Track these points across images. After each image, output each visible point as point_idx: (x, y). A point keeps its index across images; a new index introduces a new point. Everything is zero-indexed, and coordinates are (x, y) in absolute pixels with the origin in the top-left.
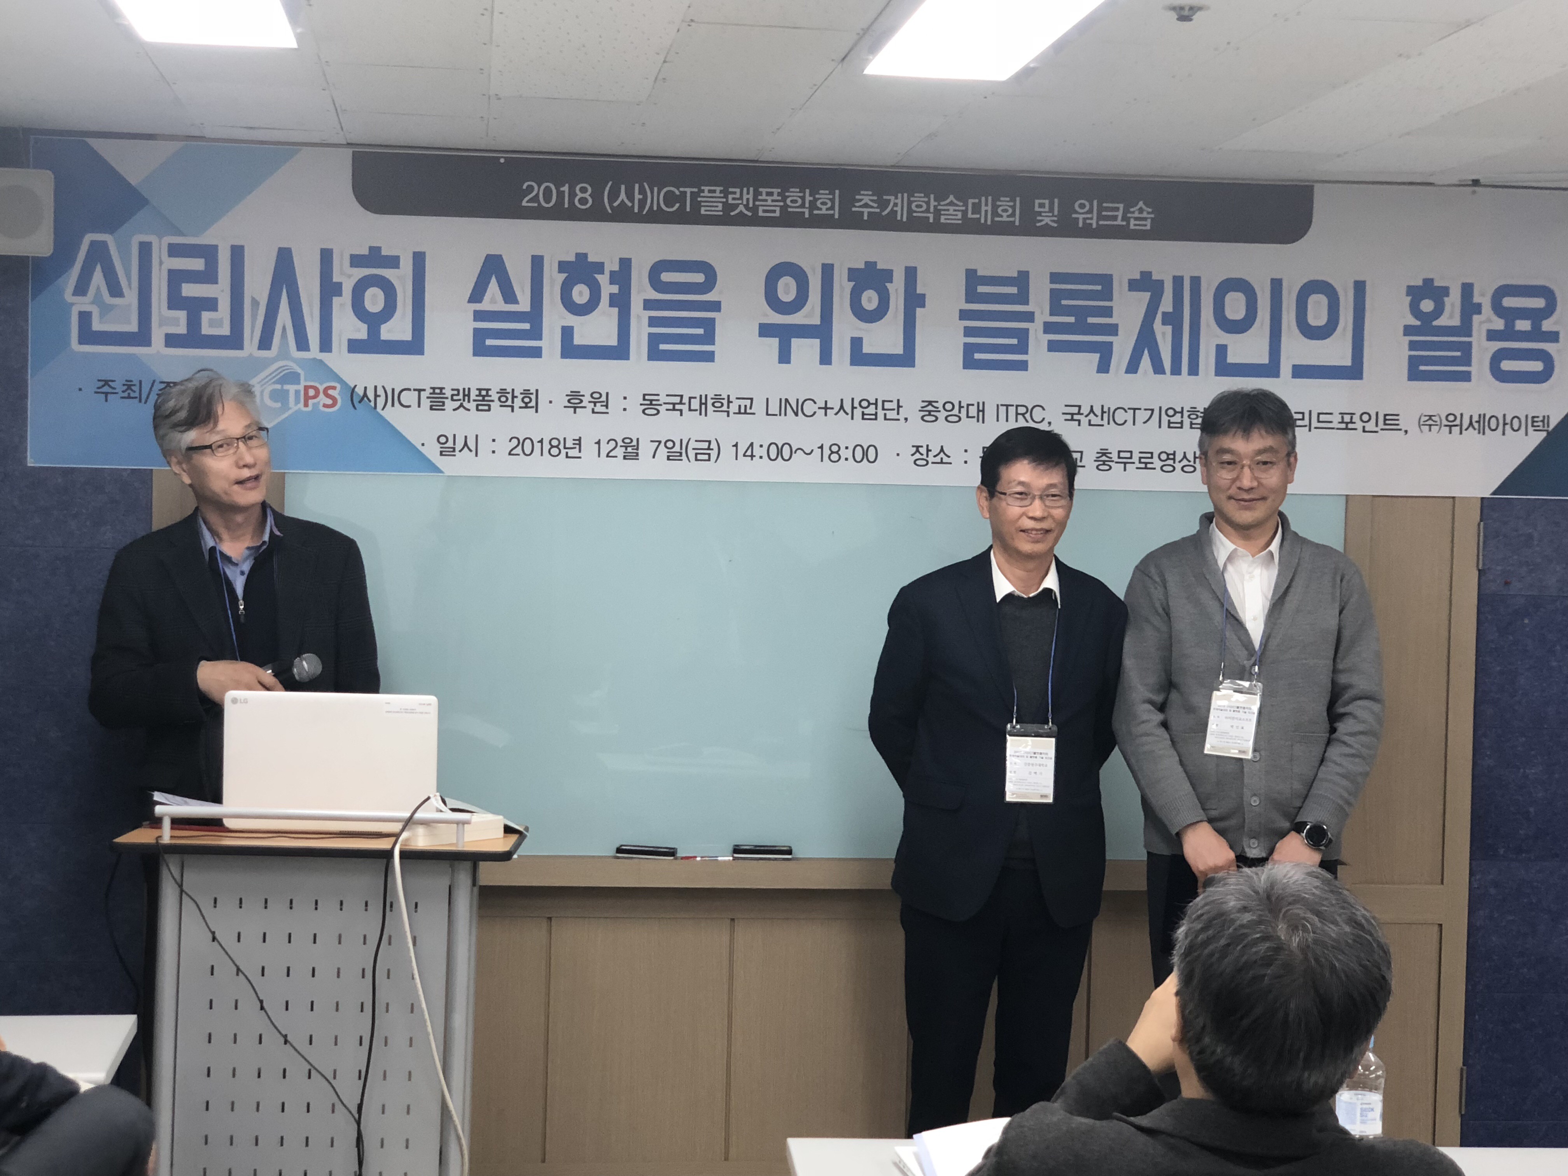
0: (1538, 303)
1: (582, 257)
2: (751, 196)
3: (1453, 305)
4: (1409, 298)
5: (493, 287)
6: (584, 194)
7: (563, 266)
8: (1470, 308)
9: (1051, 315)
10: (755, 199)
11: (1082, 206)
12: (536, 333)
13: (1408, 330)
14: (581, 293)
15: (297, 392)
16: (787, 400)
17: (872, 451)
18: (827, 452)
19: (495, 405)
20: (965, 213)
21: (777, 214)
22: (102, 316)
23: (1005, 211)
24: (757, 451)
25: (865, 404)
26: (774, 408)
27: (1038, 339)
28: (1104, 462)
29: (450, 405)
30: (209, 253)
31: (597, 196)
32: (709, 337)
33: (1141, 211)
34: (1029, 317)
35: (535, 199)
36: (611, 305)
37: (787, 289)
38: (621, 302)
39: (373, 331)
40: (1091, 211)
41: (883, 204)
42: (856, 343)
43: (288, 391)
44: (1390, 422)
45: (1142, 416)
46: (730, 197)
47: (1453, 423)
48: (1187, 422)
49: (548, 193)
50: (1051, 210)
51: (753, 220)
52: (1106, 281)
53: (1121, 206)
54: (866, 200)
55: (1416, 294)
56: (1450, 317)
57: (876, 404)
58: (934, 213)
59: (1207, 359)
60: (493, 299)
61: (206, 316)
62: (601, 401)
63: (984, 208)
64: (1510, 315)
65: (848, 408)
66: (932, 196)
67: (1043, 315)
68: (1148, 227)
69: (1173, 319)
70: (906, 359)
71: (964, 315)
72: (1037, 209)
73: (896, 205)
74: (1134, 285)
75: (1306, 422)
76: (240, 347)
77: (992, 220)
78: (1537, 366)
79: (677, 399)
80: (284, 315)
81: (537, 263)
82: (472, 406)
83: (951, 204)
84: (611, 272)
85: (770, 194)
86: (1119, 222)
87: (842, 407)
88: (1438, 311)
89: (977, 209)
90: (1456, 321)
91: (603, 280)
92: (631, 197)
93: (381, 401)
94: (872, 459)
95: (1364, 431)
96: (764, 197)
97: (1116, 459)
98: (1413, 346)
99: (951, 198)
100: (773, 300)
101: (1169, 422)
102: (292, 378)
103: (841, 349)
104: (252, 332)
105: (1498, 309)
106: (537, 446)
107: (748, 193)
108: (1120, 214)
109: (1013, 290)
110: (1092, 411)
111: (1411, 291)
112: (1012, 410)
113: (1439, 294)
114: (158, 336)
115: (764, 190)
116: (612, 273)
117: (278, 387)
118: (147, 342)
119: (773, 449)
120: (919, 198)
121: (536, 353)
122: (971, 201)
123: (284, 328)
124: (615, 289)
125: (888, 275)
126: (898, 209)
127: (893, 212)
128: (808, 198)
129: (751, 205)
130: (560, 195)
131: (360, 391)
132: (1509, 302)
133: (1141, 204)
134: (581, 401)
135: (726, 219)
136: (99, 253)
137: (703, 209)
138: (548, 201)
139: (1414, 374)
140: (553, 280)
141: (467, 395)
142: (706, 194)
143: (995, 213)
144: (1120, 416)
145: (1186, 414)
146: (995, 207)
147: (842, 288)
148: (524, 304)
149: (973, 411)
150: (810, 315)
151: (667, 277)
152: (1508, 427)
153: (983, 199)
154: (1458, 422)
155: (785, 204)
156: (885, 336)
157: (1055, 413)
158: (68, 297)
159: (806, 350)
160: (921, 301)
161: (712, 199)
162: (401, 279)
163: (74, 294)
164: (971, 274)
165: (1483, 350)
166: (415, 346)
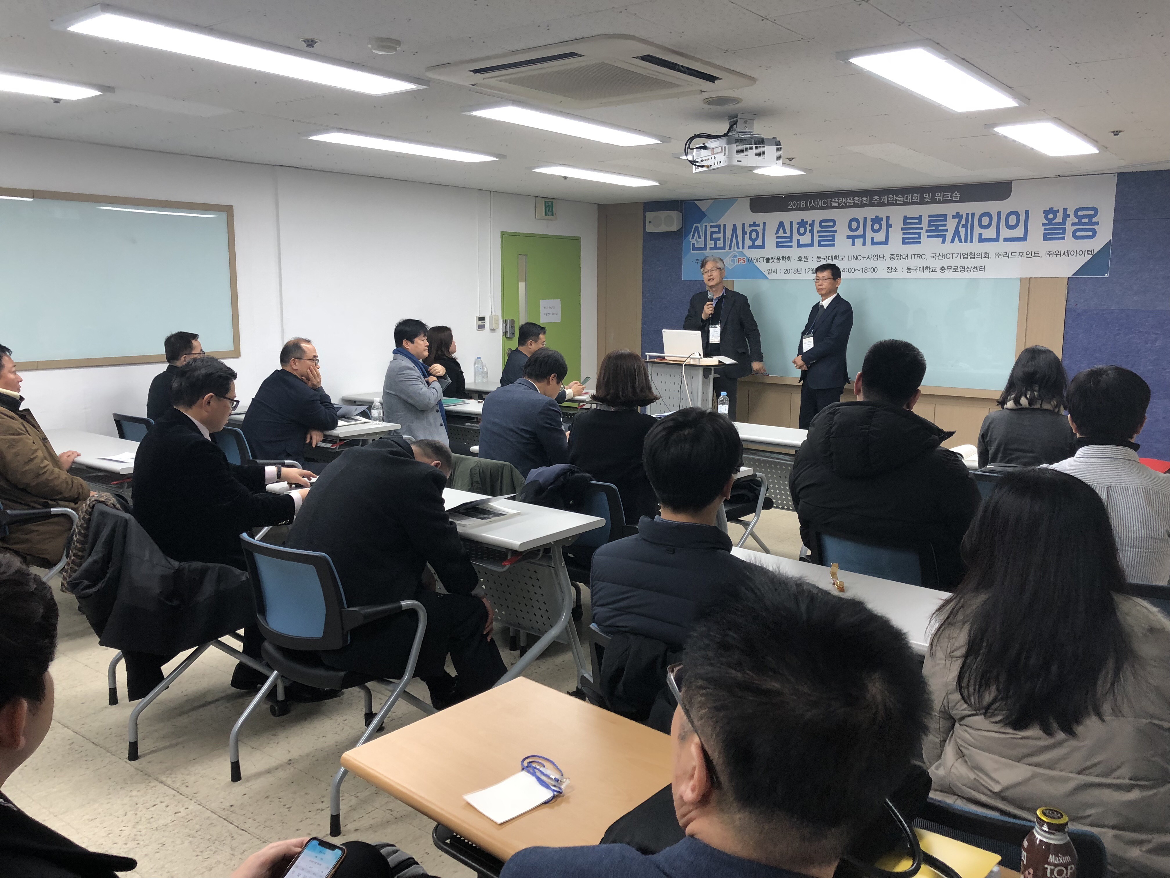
0: (1092, 213)
1: (802, 220)
3: (1060, 215)
4: (1044, 214)
5: (781, 230)
6: (803, 203)
8: (1066, 216)
9: (928, 227)
10: (846, 201)
11: (938, 194)
12: (791, 241)
13: (1044, 225)
14: (802, 230)
15: (738, 260)
16: (854, 256)
17: (876, 269)
18: (864, 270)
19: (781, 261)
20: (903, 200)
21: (852, 205)
22: (697, 243)
23: (915, 198)
24: (846, 270)
25: (874, 256)
26: (850, 258)
28: (943, 270)
29: (771, 261)
30: (719, 226)
31: (806, 204)
32: (834, 240)
33: (956, 194)
34: (922, 228)
35: (792, 206)
36: (809, 233)
37: (854, 225)
38: (812, 232)
39: (754, 243)
40: (941, 196)
41: (880, 199)
42: (873, 239)
43: (735, 259)
44: (1036, 254)
45: (955, 256)
46: (840, 201)
47: (1057, 253)
48: (969, 257)
49: (794, 204)
50: (929, 196)
51: (846, 207)
52: (945, 216)
53: (950, 193)
54: (876, 198)
55: (1046, 213)
56: (1059, 219)
57: (878, 256)
58: (895, 200)
59: (976, 238)
60: (781, 233)
61: (718, 242)
62: (806, 258)
63: (909, 198)
64: (1080, 218)
65: (870, 257)
66: (894, 195)
67: (926, 228)
68: (958, 199)
69: (965, 226)
70: (886, 243)
71: (903, 229)
72: (924, 196)
73: (884, 199)
74: (954, 217)
75: (1008, 255)
76: (725, 249)
77: (912, 201)
78: (1091, 233)
79: (825, 257)
80: (734, 241)
81: (792, 222)
82: (776, 261)
83: (900, 197)
85: (850, 199)
86: (949, 198)
87: (868, 257)
88: (1055, 217)
89: (907, 198)
90: (1061, 221)
91: (808, 226)
92: (814, 203)
93: (755, 261)
94: (876, 271)
95: (1027, 257)
96: (848, 200)
97: (946, 269)
98: (1045, 229)
99: (900, 195)
100: (850, 228)
101: (963, 257)
102: (735, 256)
103: (868, 241)
104: (727, 245)
105: (1076, 215)
106: (791, 271)
107: (844, 199)
108: (950, 196)
109: (917, 221)
110: (940, 255)
111: (1045, 212)
112: (916, 256)
113: (1055, 212)
114: (708, 248)
115: (848, 198)
116: (810, 224)
117: (733, 259)
118: (706, 250)
119: (850, 269)
120: (891, 196)
121: (791, 246)
122: (905, 196)
123: (734, 244)
124: (810, 228)
125: (882, 219)
126: (885, 200)
127: (883, 201)
128: (860, 199)
129: (845, 203)
130: (797, 204)
131: (750, 259)
132: (1080, 213)
133: (956, 192)
134: (802, 259)
135: (839, 207)
136: (696, 229)
137: (833, 205)
138: (794, 206)
139: (1045, 239)
140: (796, 227)
141: (775, 258)
142: (834, 200)
143: (912, 199)
144: (948, 256)
145: (969, 255)
146: (912, 197)
147: (869, 223)
148: (788, 234)
149: (904, 257)
150: (860, 232)
152: (1078, 254)
153: (909, 195)
154: (1059, 253)
155: (855, 202)
156: (880, 237)
157: (928, 256)
158: (690, 240)
159: (859, 241)
160: (890, 226)
161: (835, 202)
162: (760, 229)
163: (692, 239)
164: (905, 218)
165: (1070, 229)
166: (763, 247)
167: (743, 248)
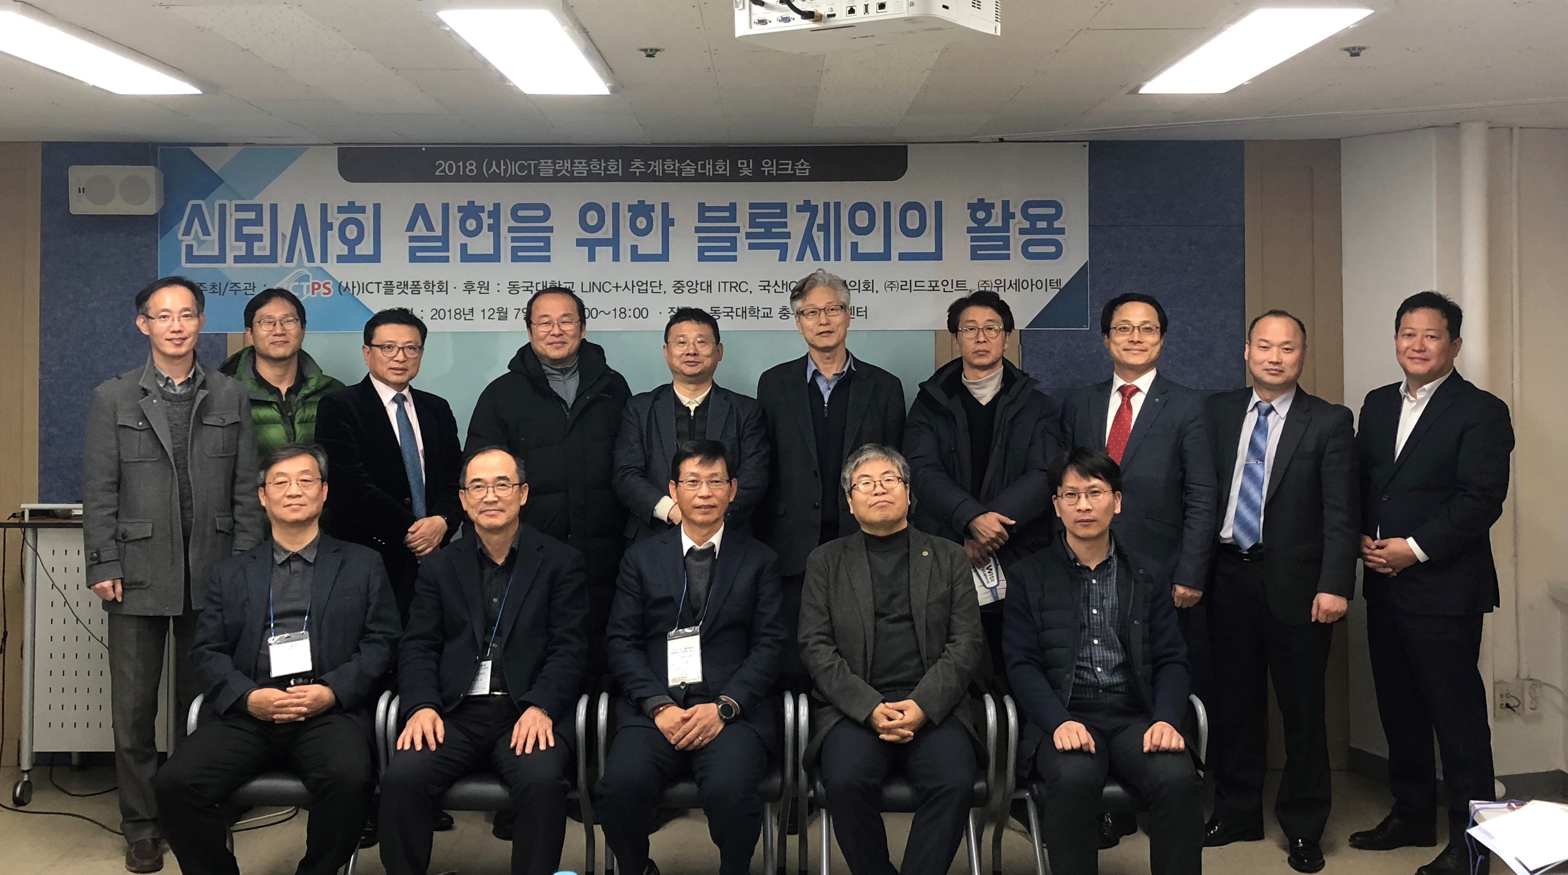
0: (1052, 211)
1: (471, 203)
2: (569, 165)
3: (997, 214)
4: (969, 210)
5: (420, 222)
6: (472, 166)
7: (460, 209)
8: (1008, 216)
9: (750, 228)
10: (572, 166)
11: (767, 163)
12: (446, 248)
13: (970, 230)
14: (471, 224)
15: (308, 286)
16: (594, 283)
17: (645, 311)
18: (618, 313)
19: (423, 290)
20: (696, 170)
21: (585, 175)
22: (199, 246)
23: (720, 168)
25: (640, 284)
26: (586, 288)
27: (743, 243)
28: (784, 314)
29: (396, 291)
30: (258, 209)
31: (479, 167)
32: (547, 247)
33: (802, 164)
34: (737, 230)
35: (444, 171)
36: (489, 231)
37: (592, 218)
38: (495, 228)
39: (352, 250)
40: (772, 166)
41: (648, 167)
42: (634, 248)
43: (302, 286)
44: (960, 285)
46: (557, 165)
47: (999, 285)
49: (451, 166)
50: (748, 166)
51: (572, 179)
52: (783, 206)
53: (790, 162)
54: (638, 164)
55: (973, 208)
56: (996, 221)
57: (647, 284)
58: (678, 170)
59: (846, 251)
60: (420, 229)
61: (256, 244)
62: (484, 287)
63: (707, 167)
64: (1033, 219)
65: (630, 286)
66: (677, 161)
67: (745, 228)
68: (807, 174)
69: (825, 228)
70: (664, 256)
71: (698, 230)
72: (739, 165)
73: (655, 166)
74: (799, 209)
75: (908, 287)
76: (276, 262)
77: (713, 173)
78: (1052, 249)
79: (529, 284)
80: (300, 243)
81: (446, 207)
82: (409, 291)
83: (688, 165)
84: (489, 211)
85: (580, 163)
86: (789, 172)
87: (626, 286)
88: (988, 218)
89: (703, 167)
90: (1000, 224)
91: (484, 216)
92: (499, 168)
93: (356, 290)
94: (645, 315)
95: (944, 291)
96: (577, 165)
98: (973, 239)
99: (688, 161)
100: (584, 225)
102: (306, 278)
103: (625, 252)
104: (283, 251)
105: (1026, 216)
106: (448, 314)
107: (567, 163)
108: (790, 167)
109: (727, 214)
110: (776, 283)
111: (970, 206)
112: (728, 285)
113: (988, 208)
114: (230, 258)
115: (576, 161)
117: (297, 284)
118: (224, 261)
120: (669, 162)
121: (446, 259)
122: (700, 163)
123: (300, 250)
124: (491, 221)
125: (652, 208)
126: (657, 169)
127: (654, 171)
128: (603, 165)
129: (569, 169)
130: (458, 168)
131: (344, 285)
132: (1031, 211)
133: (802, 161)
134: (473, 287)
135: (556, 178)
136: (197, 211)
137: (541, 173)
138: (450, 172)
139: (975, 256)
140: (455, 217)
141: (406, 285)
142: (543, 164)
143: (714, 170)
146: (714, 166)
147: (625, 216)
148: (438, 232)
149: (704, 286)
150: (606, 233)
151: (521, 213)
152: (1034, 286)
153: (707, 161)
154: (1002, 284)
155: (590, 168)
156: (651, 244)
157: (754, 286)
158: (180, 237)
159: (604, 253)
160: (672, 222)
161: (546, 167)
162: (367, 219)
163: (183, 235)
164: (701, 206)
165: (1017, 241)
166: (376, 258)
167: (324, 259)
